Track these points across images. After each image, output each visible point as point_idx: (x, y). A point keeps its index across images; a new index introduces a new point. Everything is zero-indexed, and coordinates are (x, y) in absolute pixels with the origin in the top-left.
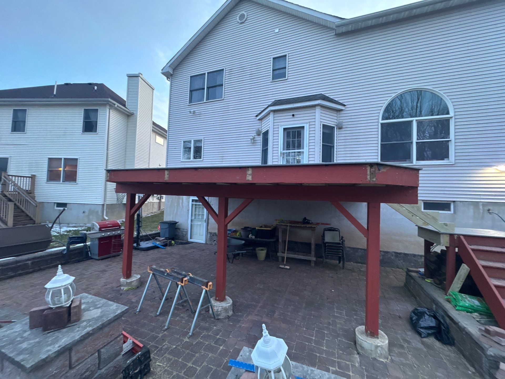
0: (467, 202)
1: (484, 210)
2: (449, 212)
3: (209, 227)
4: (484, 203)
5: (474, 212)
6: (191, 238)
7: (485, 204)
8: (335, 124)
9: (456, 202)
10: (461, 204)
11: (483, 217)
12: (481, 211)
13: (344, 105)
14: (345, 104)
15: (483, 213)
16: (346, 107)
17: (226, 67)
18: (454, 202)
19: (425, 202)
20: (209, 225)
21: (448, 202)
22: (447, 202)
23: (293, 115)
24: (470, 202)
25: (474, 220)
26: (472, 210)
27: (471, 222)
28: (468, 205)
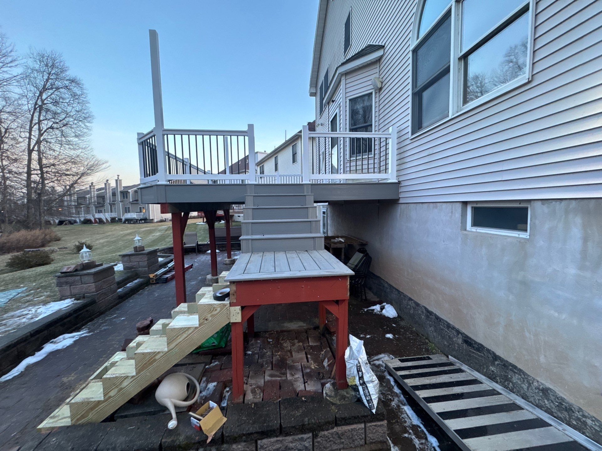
9: (535, 203)
10: (545, 208)
13: (384, 46)
17: (329, 64)
18: (530, 201)
19: (475, 205)
22: (518, 205)
23: (333, 101)
24: (574, 202)
25: (582, 268)
26: (576, 232)
27: (572, 271)
28: (567, 212)
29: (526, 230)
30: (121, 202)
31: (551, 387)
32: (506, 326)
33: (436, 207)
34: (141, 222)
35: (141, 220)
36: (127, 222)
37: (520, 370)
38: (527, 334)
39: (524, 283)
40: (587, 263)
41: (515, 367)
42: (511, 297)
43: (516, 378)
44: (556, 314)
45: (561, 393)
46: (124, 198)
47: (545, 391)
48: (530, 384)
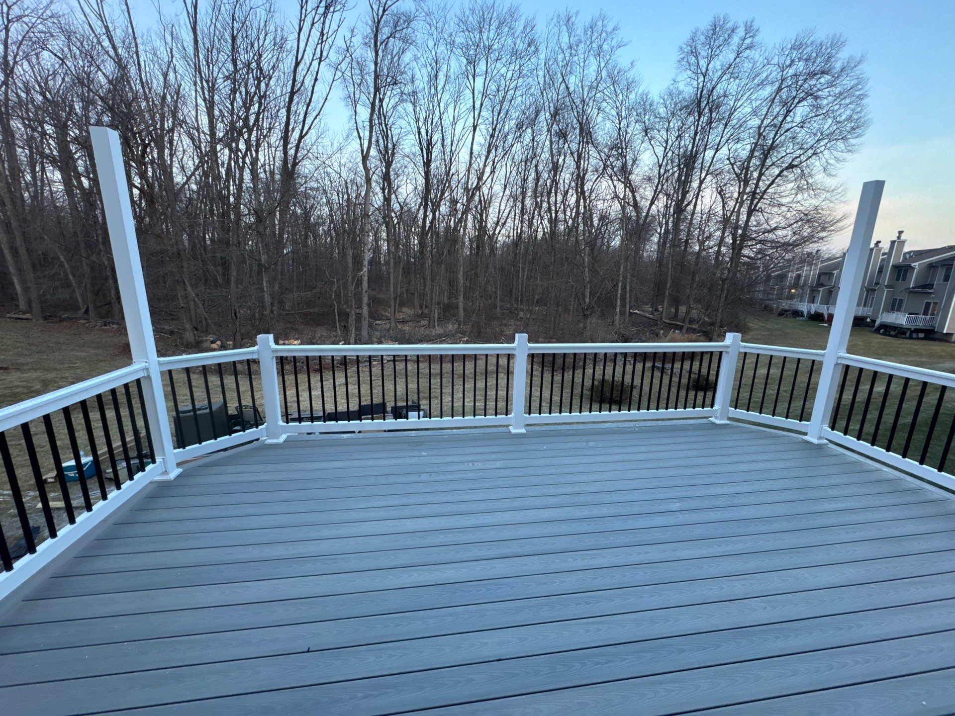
30: (887, 287)
34: (914, 335)
35: (917, 331)
36: (881, 331)
46: (898, 279)
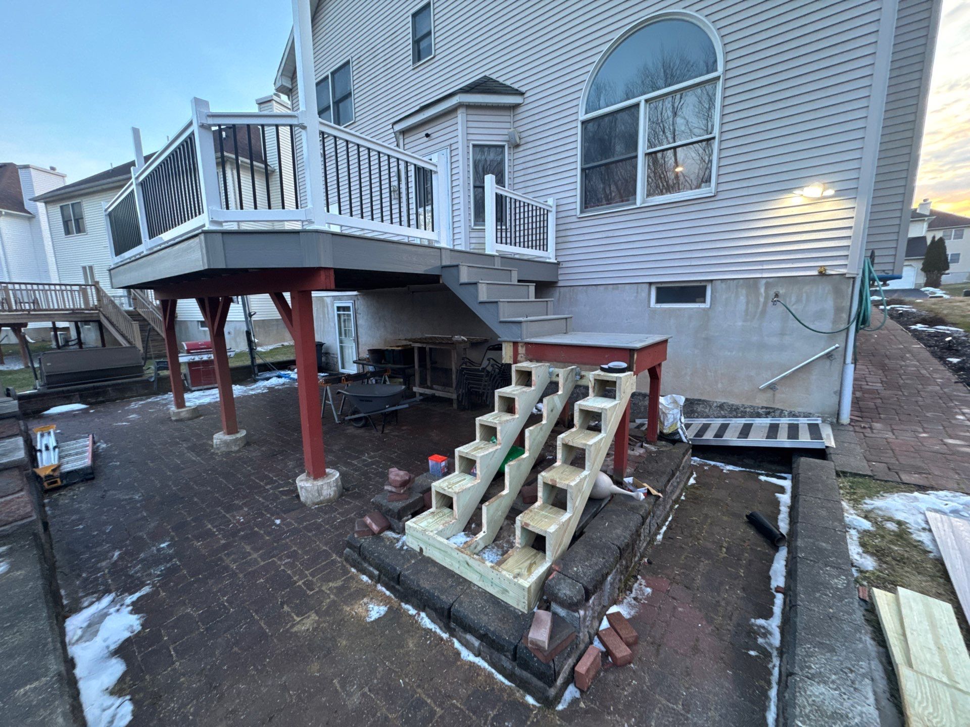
0: (735, 281)
1: (766, 298)
2: (702, 306)
3: (360, 350)
4: (768, 280)
5: (748, 303)
6: (343, 367)
7: (771, 283)
8: (506, 138)
9: (714, 282)
10: (723, 285)
11: (764, 312)
12: (762, 300)
13: (522, 94)
14: (523, 89)
15: (765, 303)
16: (526, 96)
17: (353, 55)
18: (712, 281)
19: (660, 285)
20: (360, 346)
21: (703, 284)
22: (698, 284)
23: (427, 135)
24: (741, 281)
25: (745, 321)
26: (743, 299)
27: (740, 323)
28: (737, 287)
29: (704, 302)
31: (725, 401)
32: (692, 374)
33: (617, 289)
37: (704, 401)
38: (709, 374)
39: (707, 339)
40: (748, 317)
41: (700, 400)
42: (696, 351)
43: (700, 408)
44: (729, 354)
45: (732, 401)
47: (721, 406)
48: (711, 407)
